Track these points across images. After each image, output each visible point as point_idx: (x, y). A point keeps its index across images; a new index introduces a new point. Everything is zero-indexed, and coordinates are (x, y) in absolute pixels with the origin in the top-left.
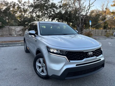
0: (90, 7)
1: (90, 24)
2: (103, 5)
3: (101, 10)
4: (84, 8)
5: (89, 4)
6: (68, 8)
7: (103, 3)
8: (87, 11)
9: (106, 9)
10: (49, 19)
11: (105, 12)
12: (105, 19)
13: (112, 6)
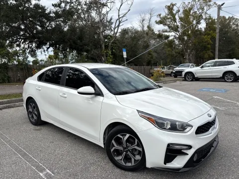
0: (120, 22)
1: (125, 55)
2: (143, 20)
3: (139, 29)
4: (109, 22)
5: (119, 16)
6: (75, 20)
7: (142, 16)
8: (114, 29)
9: (149, 27)
11: (147, 34)
12: (148, 46)
13: (157, 23)
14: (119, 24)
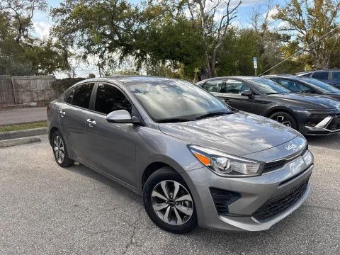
0: (228, 20)
2: (257, 15)
5: (228, 12)
7: (255, 10)
8: (219, 30)
9: (264, 26)
10: (109, 52)
11: (262, 35)
12: (262, 51)
14: (228, 22)
